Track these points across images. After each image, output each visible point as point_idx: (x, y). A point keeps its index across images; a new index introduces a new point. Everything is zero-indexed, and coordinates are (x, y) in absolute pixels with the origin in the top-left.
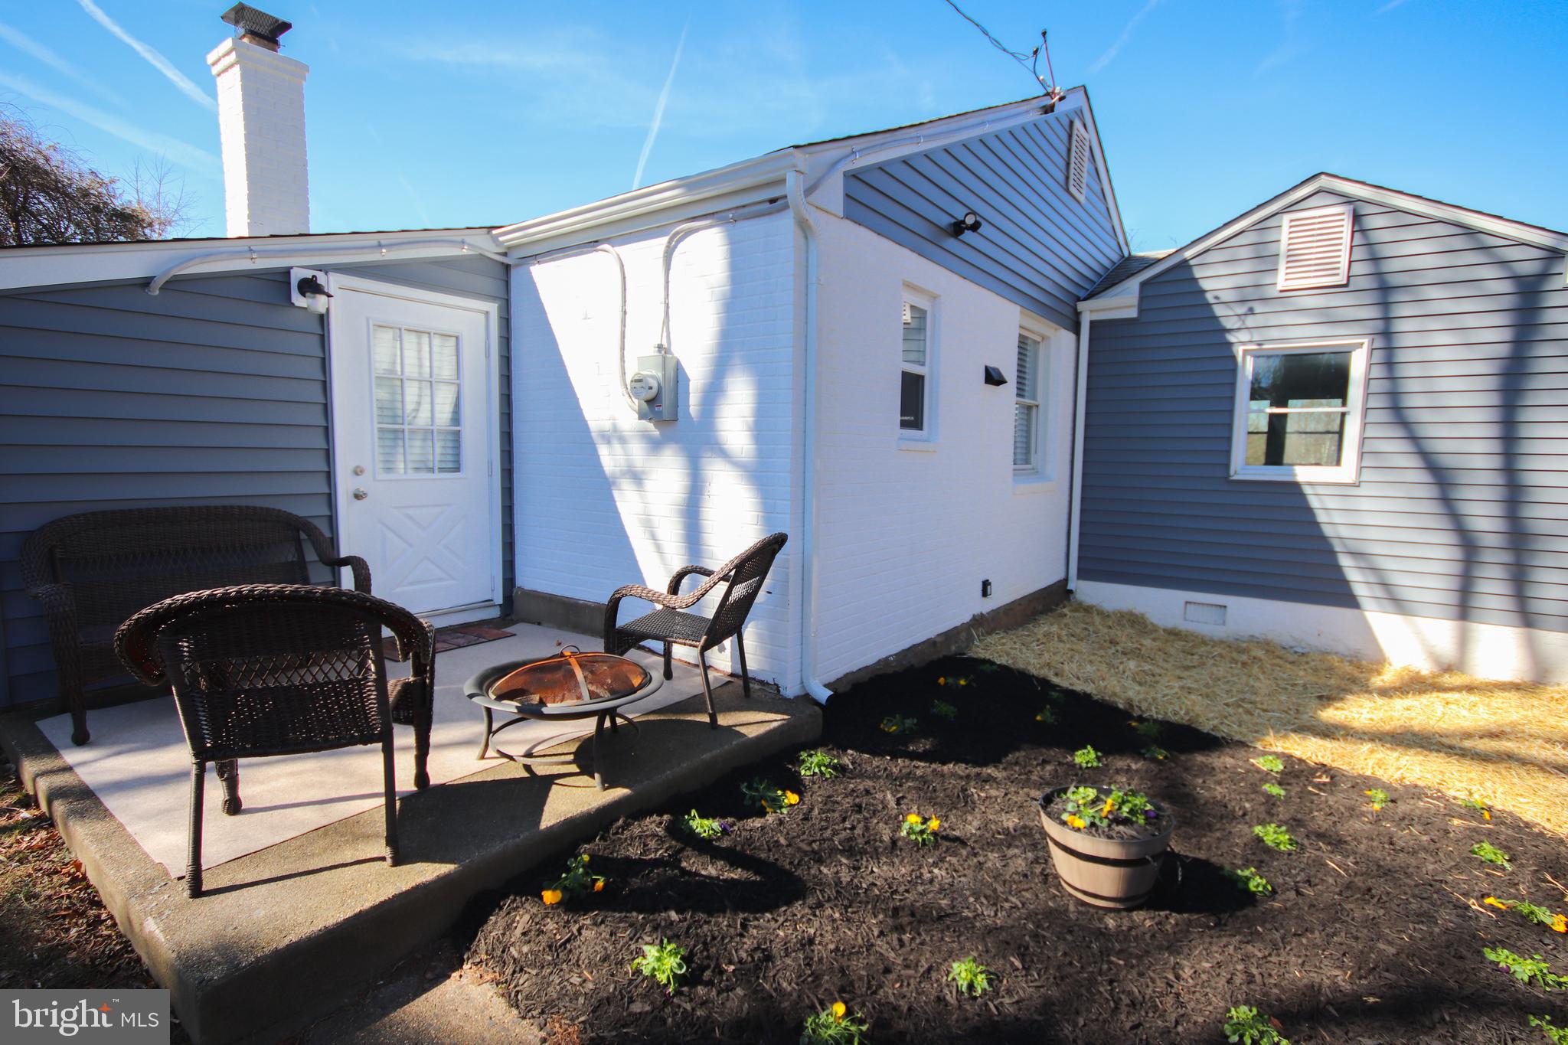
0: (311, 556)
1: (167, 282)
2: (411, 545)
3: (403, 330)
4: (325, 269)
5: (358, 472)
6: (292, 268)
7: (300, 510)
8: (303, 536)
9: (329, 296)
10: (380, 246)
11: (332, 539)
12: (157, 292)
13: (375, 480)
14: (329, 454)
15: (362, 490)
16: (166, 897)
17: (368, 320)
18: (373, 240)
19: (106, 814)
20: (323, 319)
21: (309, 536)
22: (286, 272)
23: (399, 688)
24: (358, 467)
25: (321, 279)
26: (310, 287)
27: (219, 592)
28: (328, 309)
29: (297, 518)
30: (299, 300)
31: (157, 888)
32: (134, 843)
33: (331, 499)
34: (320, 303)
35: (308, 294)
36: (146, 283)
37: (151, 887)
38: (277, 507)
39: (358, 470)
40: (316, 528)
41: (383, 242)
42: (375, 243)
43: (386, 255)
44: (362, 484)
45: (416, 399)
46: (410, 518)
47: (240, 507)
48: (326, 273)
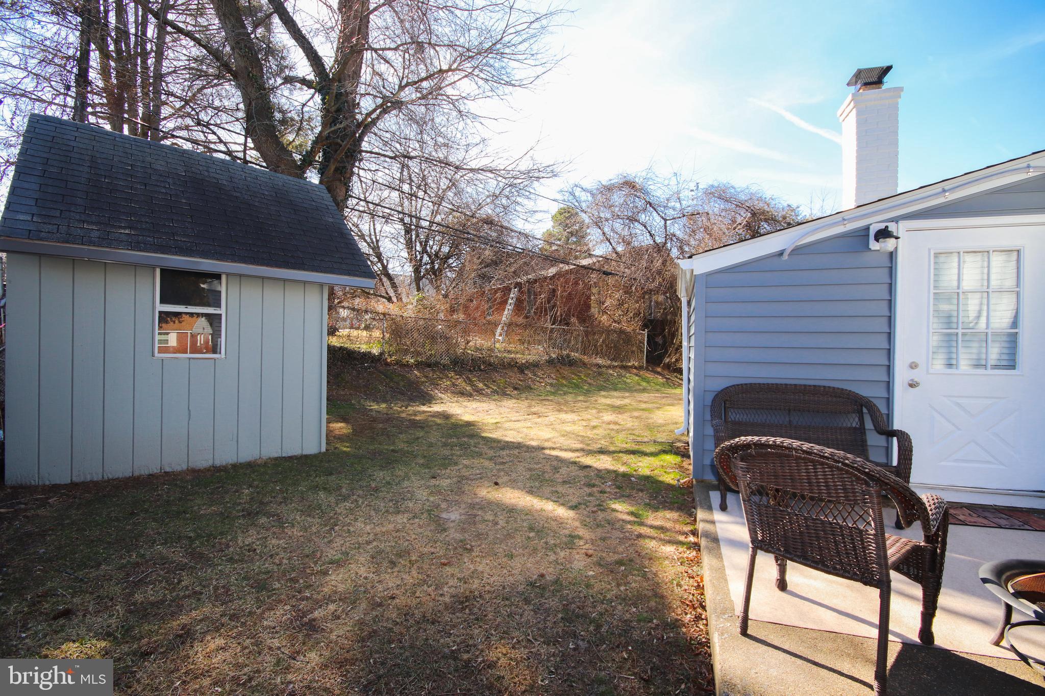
0: (869, 425)
1: (792, 251)
2: (959, 429)
3: (962, 253)
4: (896, 220)
5: (913, 366)
6: (871, 224)
7: (864, 391)
8: (865, 410)
9: (897, 238)
10: (944, 191)
11: (888, 415)
12: (787, 258)
13: (928, 373)
14: (889, 353)
15: (916, 380)
16: (729, 624)
17: (929, 250)
18: (937, 189)
19: (719, 557)
20: (892, 256)
21: (869, 410)
22: (867, 229)
23: (908, 548)
24: (913, 362)
25: (892, 227)
26: (884, 234)
27: (764, 439)
28: (896, 248)
29: (862, 398)
30: (874, 245)
31: (726, 616)
32: (726, 580)
33: (889, 386)
34: (890, 244)
35: (880, 240)
36: (781, 254)
37: (724, 614)
38: (849, 389)
39: (913, 365)
40: (875, 405)
41: (946, 188)
42: (940, 190)
43: (950, 197)
44: (915, 375)
45: (977, 308)
46: (958, 404)
47: (824, 387)
48: (897, 222)
